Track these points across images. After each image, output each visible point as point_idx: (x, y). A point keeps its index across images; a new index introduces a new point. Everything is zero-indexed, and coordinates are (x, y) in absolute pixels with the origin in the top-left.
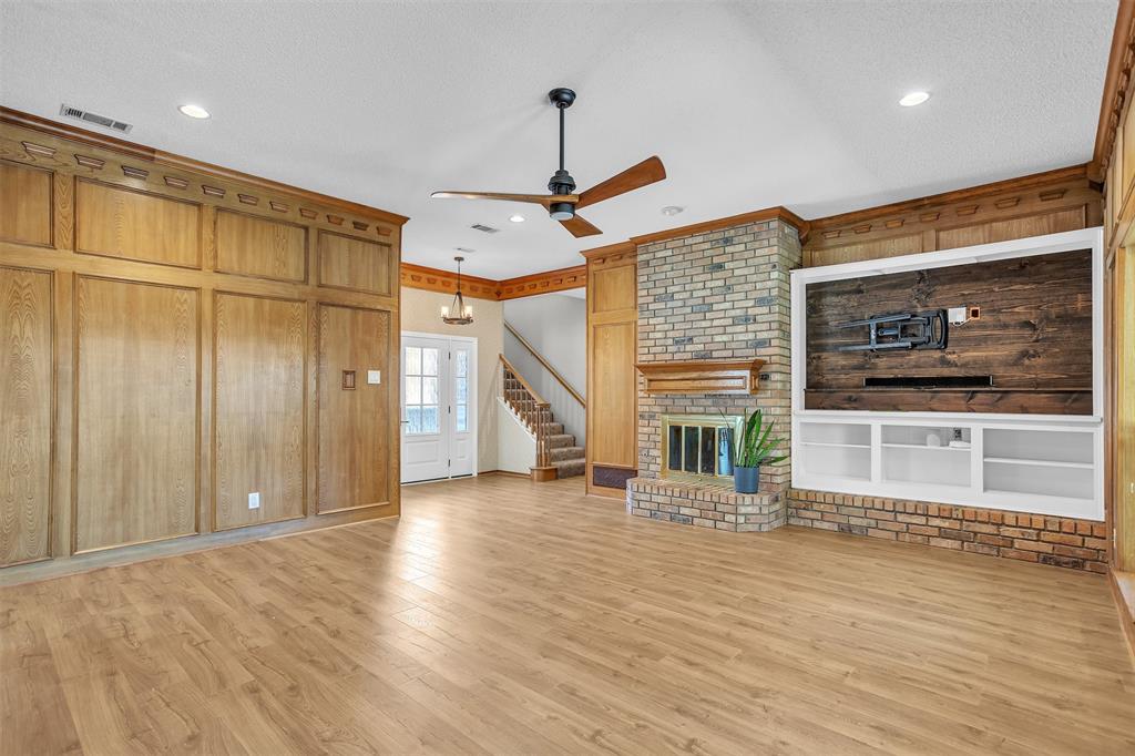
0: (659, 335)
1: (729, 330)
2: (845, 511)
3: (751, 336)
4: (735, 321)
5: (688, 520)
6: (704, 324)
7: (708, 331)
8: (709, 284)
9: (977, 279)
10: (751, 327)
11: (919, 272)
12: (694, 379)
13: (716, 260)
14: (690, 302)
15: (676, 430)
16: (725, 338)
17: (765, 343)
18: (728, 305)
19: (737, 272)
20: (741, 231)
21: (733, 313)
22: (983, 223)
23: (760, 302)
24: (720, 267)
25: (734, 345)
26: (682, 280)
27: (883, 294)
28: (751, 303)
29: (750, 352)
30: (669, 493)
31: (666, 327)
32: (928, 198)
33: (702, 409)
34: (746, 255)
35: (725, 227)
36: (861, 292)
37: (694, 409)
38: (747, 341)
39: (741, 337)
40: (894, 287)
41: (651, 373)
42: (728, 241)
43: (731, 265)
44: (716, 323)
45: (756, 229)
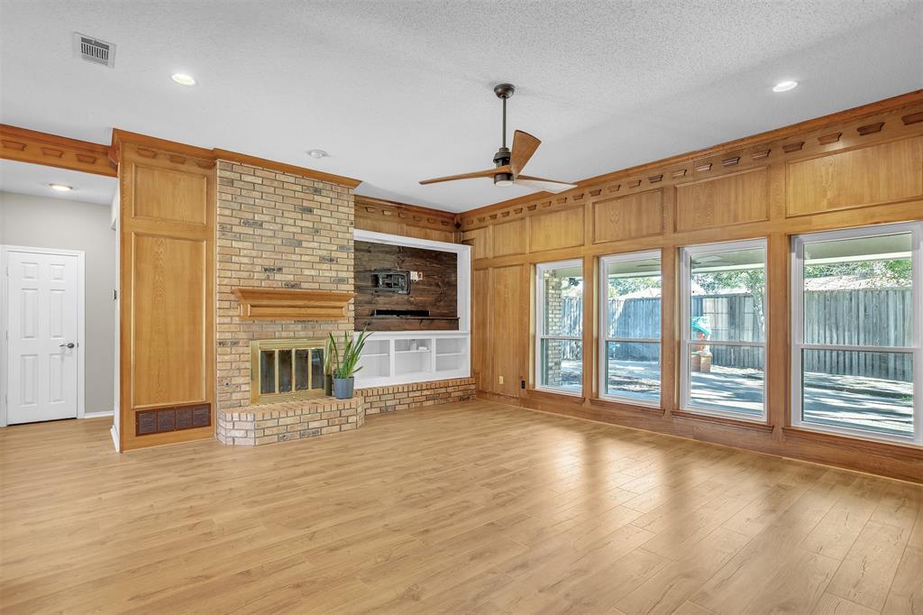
0: (246, 260)
1: (316, 266)
2: (384, 398)
3: (334, 274)
4: (323, 259)
5: (316, 433)
6: (294, 257)
7: (297, 265)
8: (298, 222)
9: (421, 257)
10: (334, 267)
11: (399, 247)
12: (300, 307)
13: (306, 204)
14: (280, 234)
15: (268, 356)
16: (313, 273)
17: (344, 280)
18: (316, 245)
19: (324, 220)
20: (328, 187)
21: (320, 253)
22: (423, 227)
23: (342, 248)
24: (310, 211)
25: (321, 280)
26: (273, 212)
27: (381, 255)
28: (335, 248)
29: (333, 287)
30: (299, 412)
31: (254, 253)
32: (405, 205)
33: (292, 334)
34: (332, 208)
35: (314, 178)
36: (370, 252)
37: (284, 334)
38: (331, 277)
39: (327, 274)
40: (387, 253)
41: (254, 298)
42: (317, 191)
43: (320, 212)
44: (304, 258)
45: (339, 189)
